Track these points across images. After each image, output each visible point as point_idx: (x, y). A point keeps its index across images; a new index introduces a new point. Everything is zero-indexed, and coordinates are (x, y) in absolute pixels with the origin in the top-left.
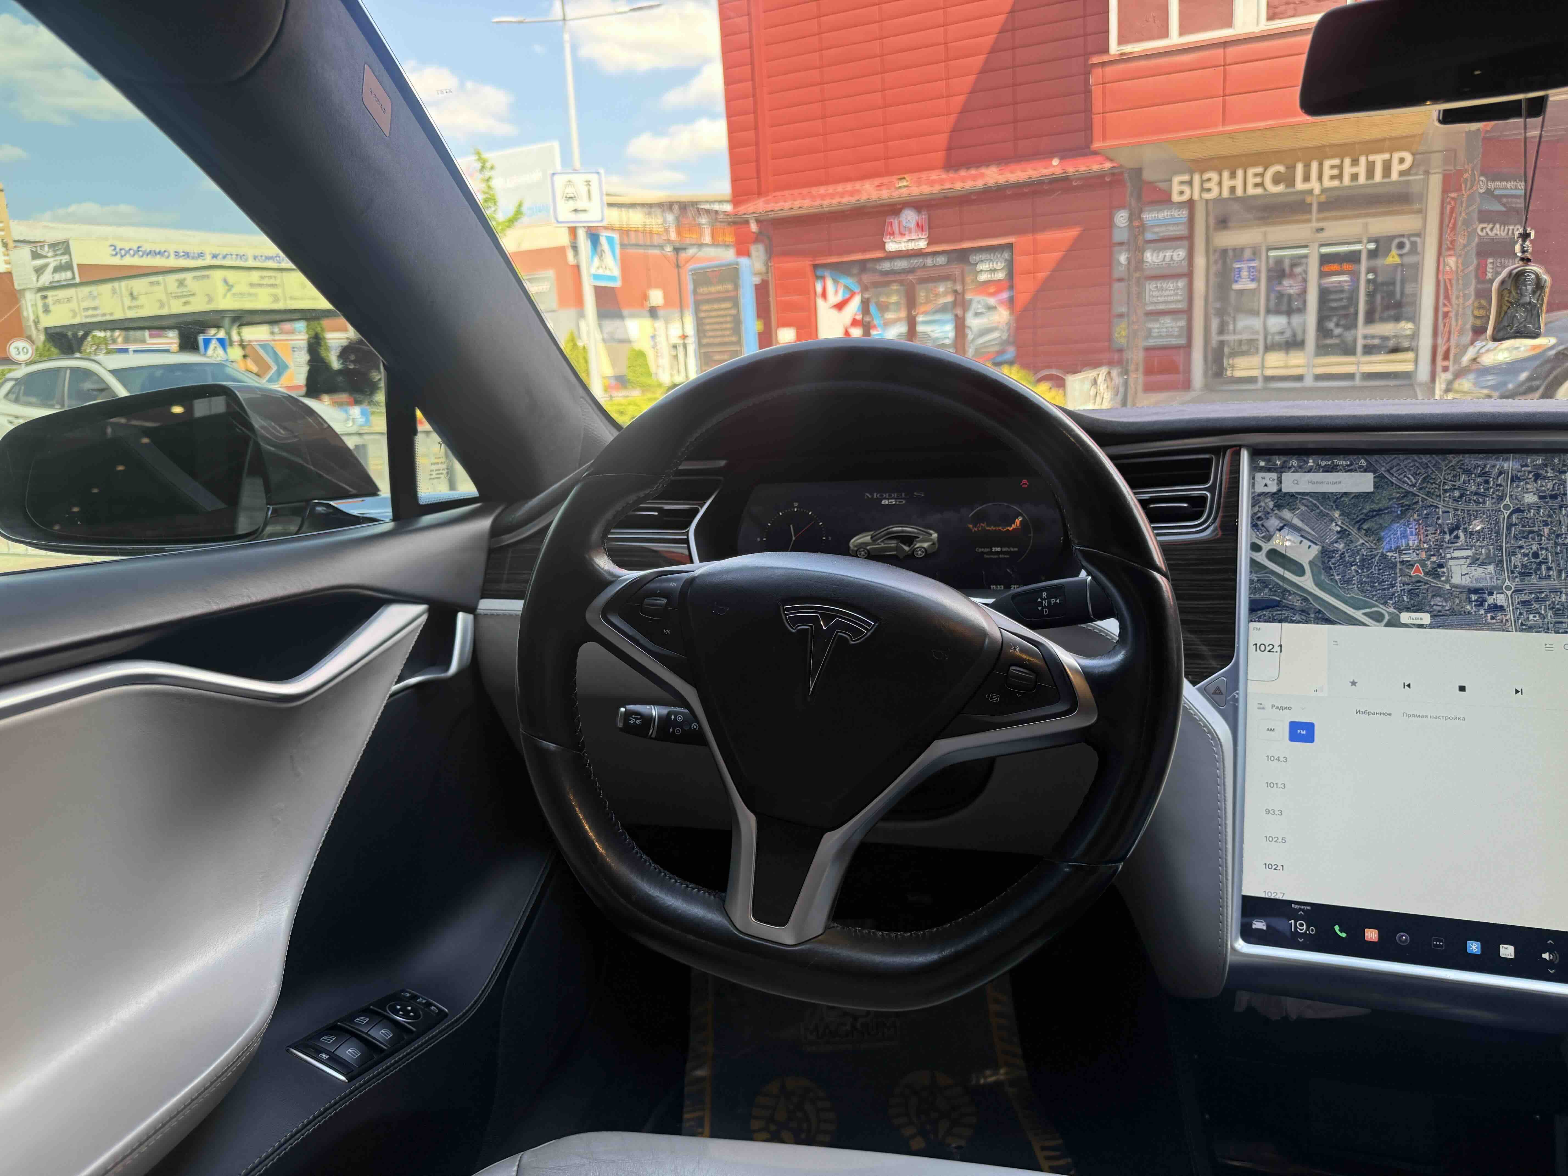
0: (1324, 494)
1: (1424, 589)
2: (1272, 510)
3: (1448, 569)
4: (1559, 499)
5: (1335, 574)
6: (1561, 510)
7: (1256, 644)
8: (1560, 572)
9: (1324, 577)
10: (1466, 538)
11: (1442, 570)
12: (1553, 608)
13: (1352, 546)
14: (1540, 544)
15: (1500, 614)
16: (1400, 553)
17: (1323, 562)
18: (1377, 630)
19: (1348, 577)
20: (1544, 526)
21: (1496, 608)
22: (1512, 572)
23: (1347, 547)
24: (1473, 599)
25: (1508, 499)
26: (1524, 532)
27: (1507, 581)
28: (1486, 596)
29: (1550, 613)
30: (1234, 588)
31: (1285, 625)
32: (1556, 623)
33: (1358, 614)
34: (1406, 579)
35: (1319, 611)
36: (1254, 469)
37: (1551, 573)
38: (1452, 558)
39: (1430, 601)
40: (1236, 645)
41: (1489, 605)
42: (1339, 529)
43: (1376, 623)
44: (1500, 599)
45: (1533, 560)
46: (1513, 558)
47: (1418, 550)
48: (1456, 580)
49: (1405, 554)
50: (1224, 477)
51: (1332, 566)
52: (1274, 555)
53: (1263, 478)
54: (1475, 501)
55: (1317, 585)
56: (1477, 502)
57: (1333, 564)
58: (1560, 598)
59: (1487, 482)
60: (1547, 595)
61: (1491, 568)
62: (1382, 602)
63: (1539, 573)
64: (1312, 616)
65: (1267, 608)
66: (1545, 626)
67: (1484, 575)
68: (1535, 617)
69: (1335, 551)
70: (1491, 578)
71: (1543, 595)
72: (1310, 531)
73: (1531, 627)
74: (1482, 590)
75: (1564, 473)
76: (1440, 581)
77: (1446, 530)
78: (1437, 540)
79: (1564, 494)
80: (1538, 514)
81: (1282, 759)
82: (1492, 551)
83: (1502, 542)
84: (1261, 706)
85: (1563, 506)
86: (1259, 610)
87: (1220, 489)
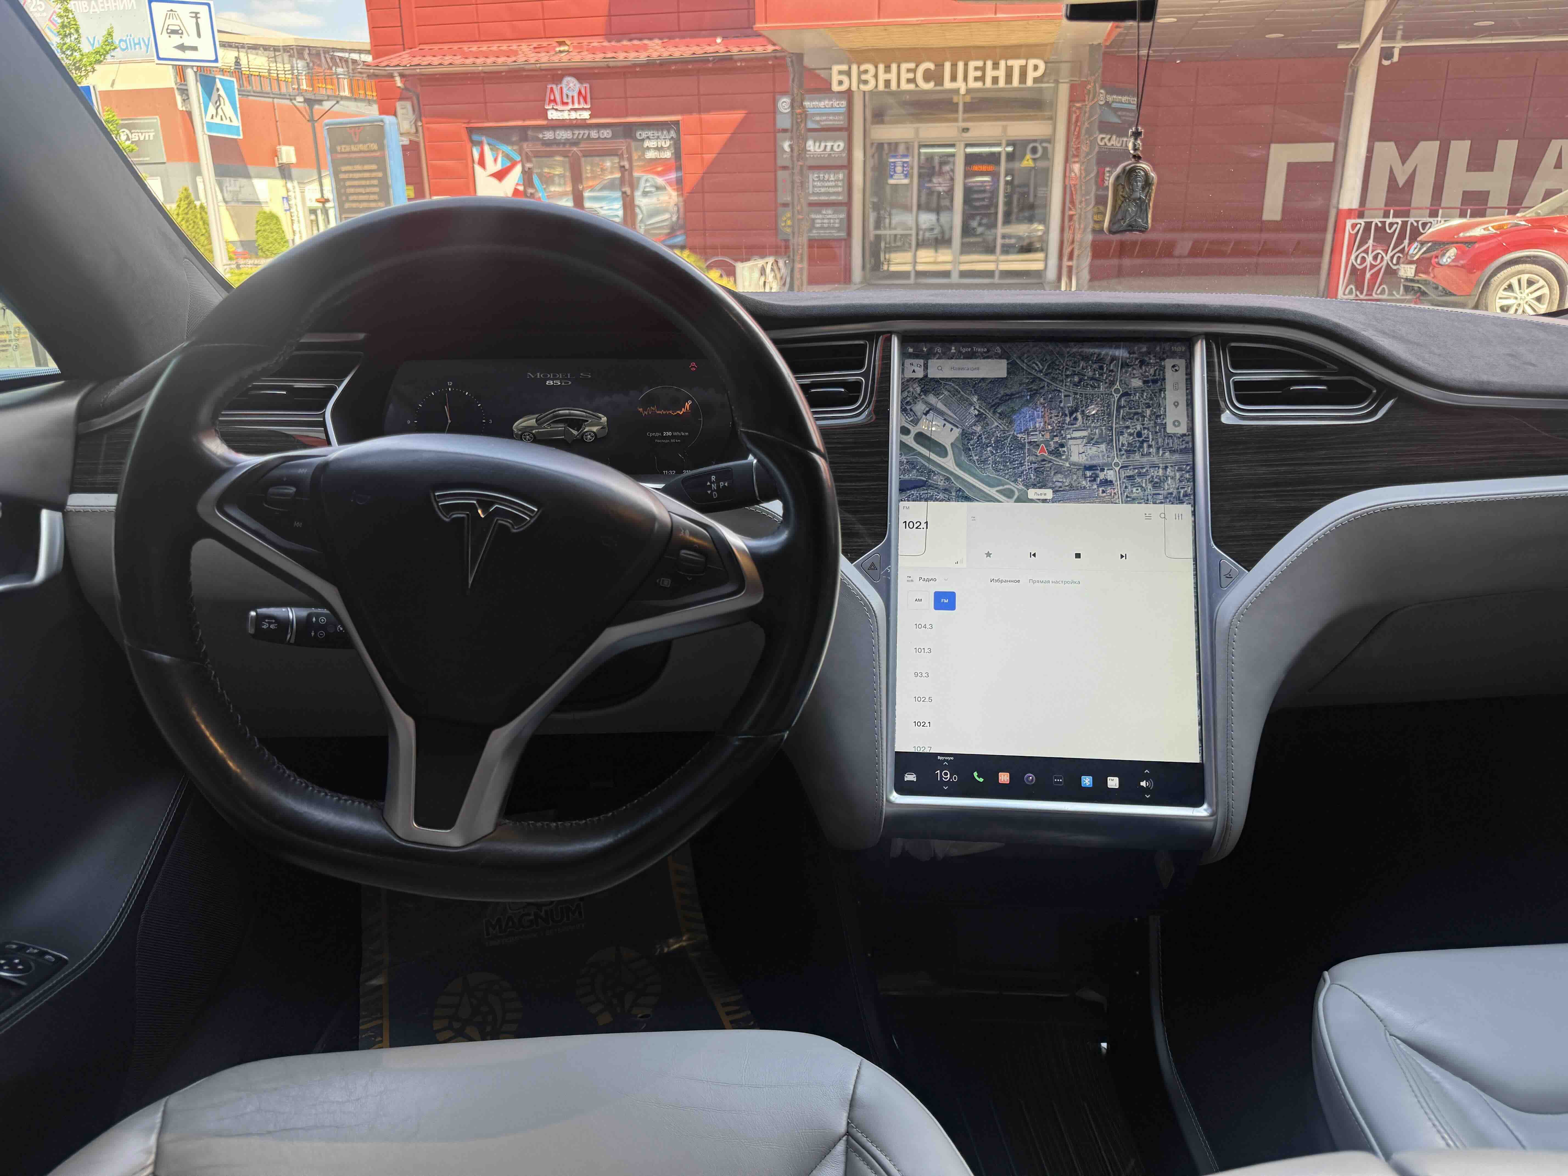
0: (964, 379)
1: (1048, 467)
2: (919, 394)
3: (1068, 449)
4: (1159, 383)
5: (973, 455)
6: (1160, 393)
7: (906, 522)
8: (1158, 449)
9: (964, 458)
10: (1083, 419)
11: (1063, 449)
12: (1152, 481)
13: (988, 428)
14: (1143, 425)
15: (1109, 488)
16: (1028, 434)
17: (963, 444)
18: (1009, 506)
19: (984, 457)
20: (1146, 408)
21: (1107, 483)
22: (1120, 450)
23: (984, 430)
24: (1088, 475)
25: (1118, 384)
26: (1130, 413)
27: (1116, 458)
28: (1098, 472)
29: (1150, 486)
30: (886, 470)
31: (931, 503)
32: (1154, 494)
33: (992, 492)
34: (1033, 458)
35: (960, 490)
36: (904, 355)
37: (1151, 450)
38: (1071, 439)
39: (1052, 478)
40: (888, 523)
41: (1101, 480)
42: (977, 412)
43: (1008, 500)
44: (1110, 475)
45: (1137, 439)
46: (1121, 437)
47: (1043, 431)
48: (1075, 458)
49: (1032, 435)
50: (877, 363)
51: (971, 447)
52: (921, 438)
53: (912, 364)
54: (1091, 386)
55: (957, 465)
56: (1093, 387)
57: (971, 445)
58: (1158, 472)
59: (1101, 368)
60: (1147, 470)
61: (1103, 447)
62: (1013, 479)
63: (1141, 450)
64: (954, 494)
65: (914, 487)
66: (1146, 498)
67: (1096, 453)
68: (1137, 490)
69: (974, 433)
70: (1103, 456)
71: (1144, 470)
72: (952, 414)
73: (1134, 499)
74: (1096, 466)
75: (1164, 359)
76: (1061, 459)
77: (1067, 412)
78: (1059, 422)
79: (1164, 379)
80: (1142, 397)
81: (928, 626)
82: (1104, 431)
83: (1112, 423)
84: (910, 579)
85: (1162, 390)
86: (908, 489)
87: (874, 374)
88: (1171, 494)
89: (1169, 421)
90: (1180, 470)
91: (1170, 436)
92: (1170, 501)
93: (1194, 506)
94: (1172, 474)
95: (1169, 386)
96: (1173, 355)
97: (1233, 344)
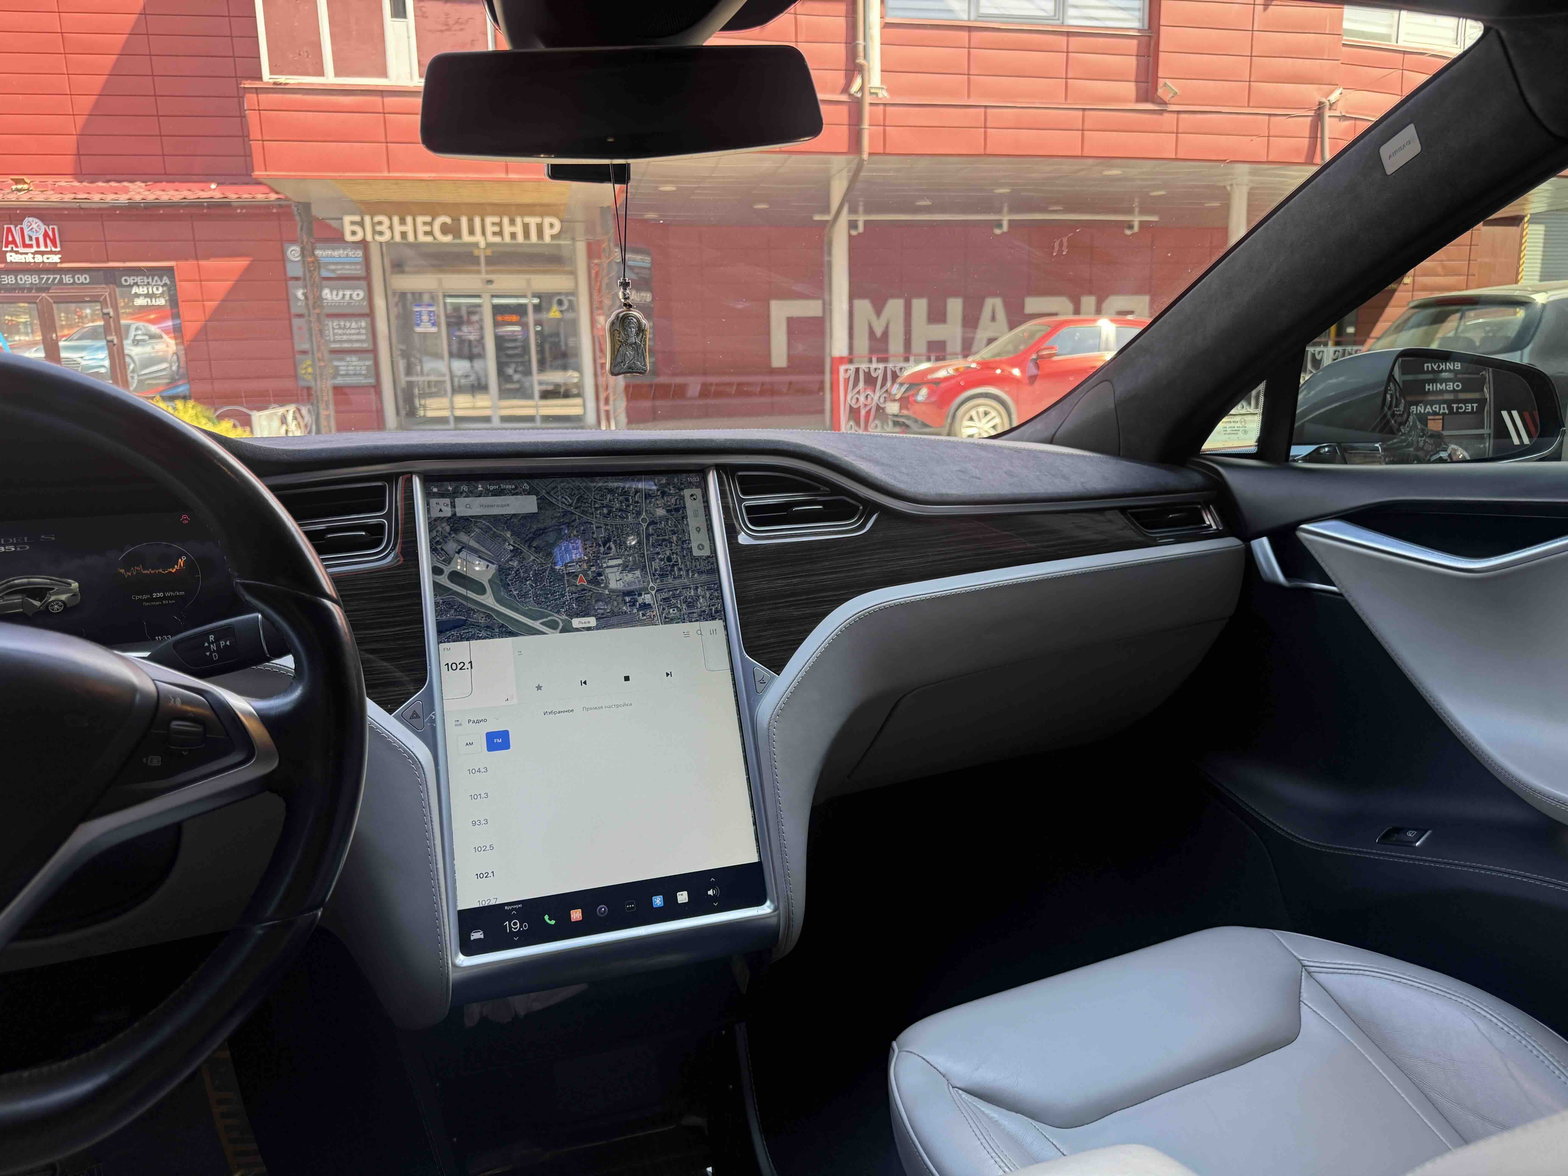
0: (495, 516)
1: (588, 596)
2: (449, 534)
3: (605, 577)
4: (681, 512)
5: (513, 589)
6: (683, 521)
7: (448, 664)
8: (687, 571)
9: (503, 593)
10: (616, 548)
11: (601, 577)
12: (686, 601)
13: (525, 563)
14: (672, 550)
15: (648, 611)
16: (566, 565)
17: (501, 580)
18: (554, 638)
19: (524, 591)
20: (672, 534)
21: (645, 606)
22: (654, 575)
23: (521, 564)
24: (627, 601)
25: (644, 514)
26: (659, 540)
27: (651, 583)
28: (636, 597)
29: (684, 606)
30: (421, 612)
31: (473, 642)
32: (689, 613)
33: (537, 625)
34: (573, 589)
35: (503, 626)
36: (428, 495)
37: (682, 573)
38: (608, 567)
39: (594, 606)
40: (428, 668)
41: (639, 604)
42: (512, 548)
43: (554, 631)
44: (647, 598)
45: (668, 563)
46: (653, 563)
47: (580, 562)
48: (613, 585)
49: (570, 566)
50: (399, 504)
51: (509, 582)
52: (456, 577)
53: (438, 504)
54: (619, 516)
55: (497, 601)
56: (622, 518)
57: (510, 580)
58: (690, 592)
59: (627, 500)
60: (680, 592)
61: (638, 573)
62: (556, 610)
63: (673, 573)
64: (497, 630)
65: (454, 627)
66: (682, 617)
67: (632, 579)
68: (674, 610)
69: (510, 569)
70: (639, 581)
71: (678, 592)
72: (486, 552)
73: (672, 620)
74: (633, 592)
75: (683, 489)
76: (600, 587)
77: (600, 543)
78: (594, 552)
79: (685, 507)
80: (668, 525)
81: (482, 770)
82: (637, 558)
83: (644, 550)
84: (459, 723)
85: (685, 517)
86: (447, 630)
87: (396, 516)
88: (704, 611)
89: (694, 545)
90: (709, 589)
91: (697, 559)
92: (704, 618)
93: (725, 621)
94: (703, 593)
95: (689, 512)
96: (690, 485)
97: (740, 473)
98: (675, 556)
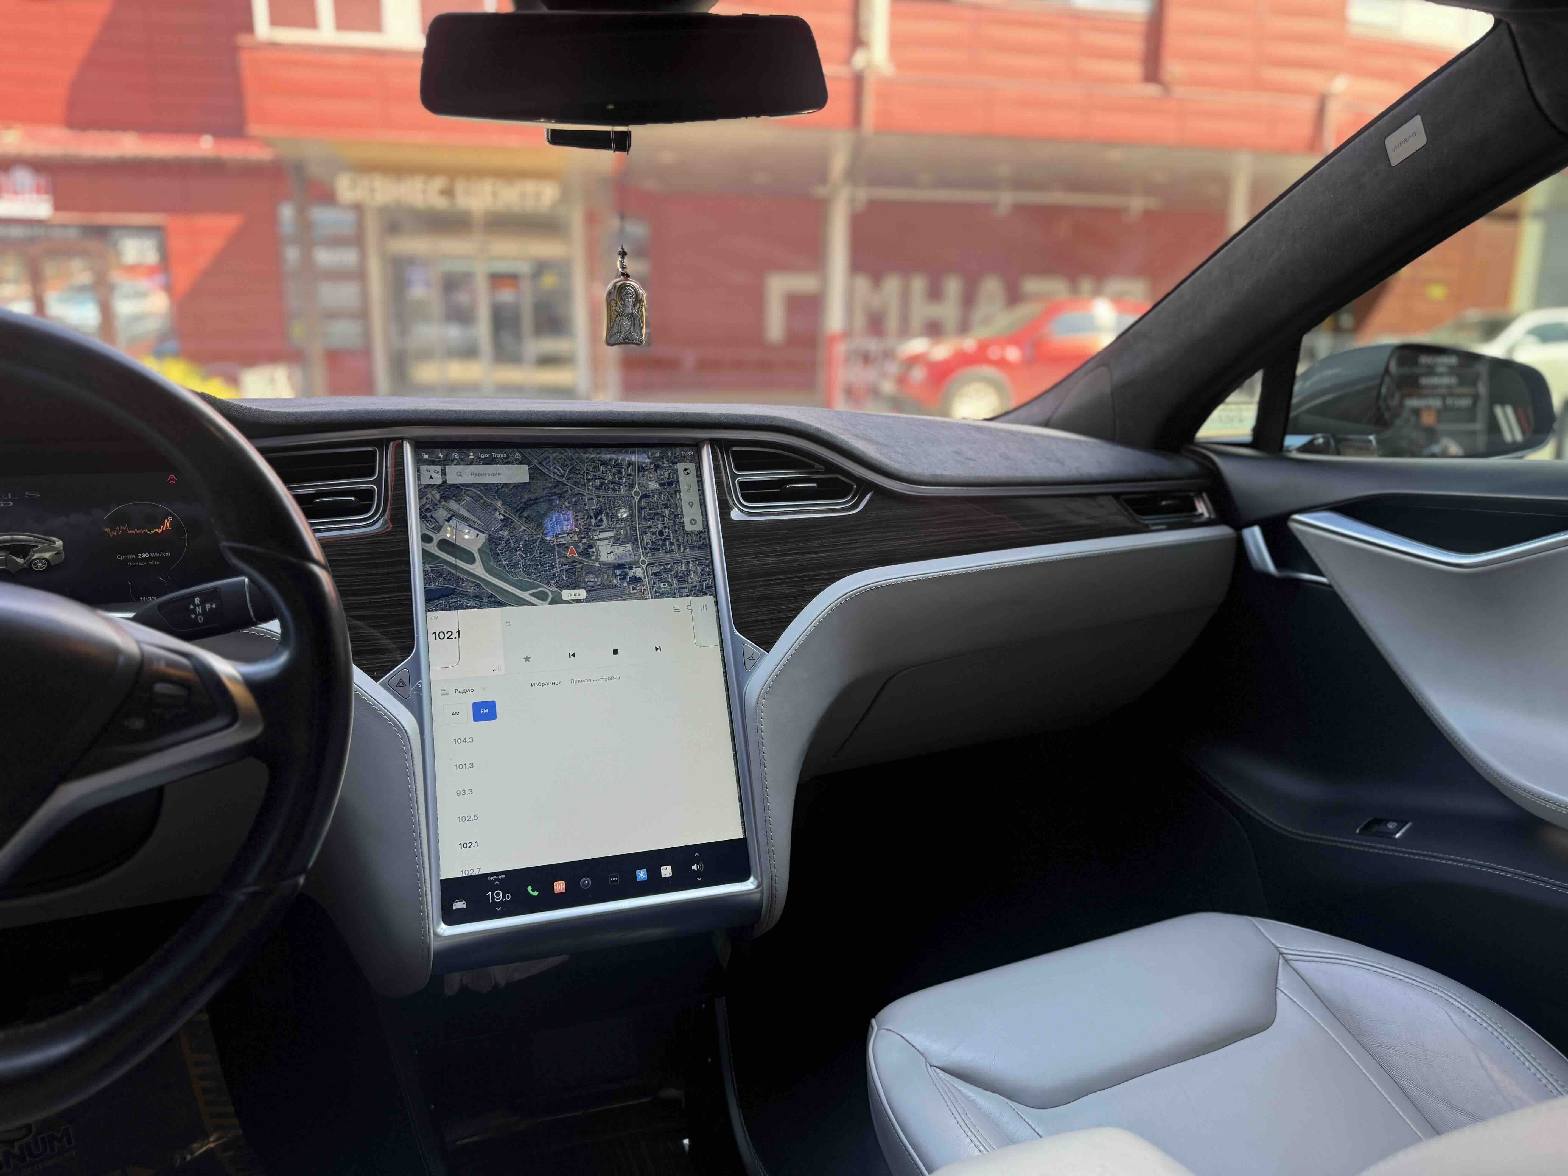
0: (486, 485)
1: (579, 568)
2: (439, 501)
3: (596, 550)
4: (674, 486)
5: (502, 559)
6: (676, 495)
7: (435, 633)
8: (679, 546)
9: (492, 563)
10: (608, 521)
11: (592, 550)
12: (677, 576)
13: (516, 533)
14: (664, 524)
15: (639, 585)
16: (556, 537)
17: (491, 549)
18: (543, 609)
19: (514, 561)
20: (665, 508)
21: (636, 580)
22: (645, 549)
23: (512, 534)
24: (618, 574)
25: (637, 487)
26: (651, 513)
27: (642, 556)
28: (627, 570)
29: (675, 581)
30: (409, 580)
31: (461, 611)
32: (680, 588)
33: (526, 595)
34: (564, 560)
35: (492, 596)
36: (419, 461)
37: (673, 547)
38: (599, 539)
39: (584, 579)
40: (416, 636)
41: (630, 578)
42: (502, 517)
43: (543, 602)
44: (638, 572)
45: (660, 537)
46: (645, 537)
47: (571, 534)
48: (604, 558)
49: (560, 537)
50: (389, 470)
51: (499, 552)
52: (445, 545)
53: (428, 471)
54: (612, 488)
55: (487, 571)
56: (614, 490)
57: (500, 550)
58: (681, 567)
59: (620, 472)
60: (672, 566)
61: (629, 546)
62: (546, 582)
63: (664, 548)
64: (485, 600)
65: (443, 596)
66: (672, 592)
67: (624, 552)
68: (664, 585)
69: (501, 538)
70: (630, 555)
71: (669, 566)
72: (477, 520)
73: (662, 594)
74: (624, 565)
75: (677, 463)
76: (591, 560)
77: (592, 515)
78: (586, 524)
79: (678, 482)
80: (660, 498)
81: (468, 740)
82: (629, 531)
83: (635, 523)
84: (445, 692)
85: (678, 491)
86: (435, 599)
87: (386, 482)
88: (695, 586)
89: (686, 520)
90: (700, 564)
91: (689, 534)
92: (695, 593)
93: (716, 596)
94: (694, 568)
95: (683, 487)
96: (683, 459)
97: (734, 449)
98: (667, 530)
